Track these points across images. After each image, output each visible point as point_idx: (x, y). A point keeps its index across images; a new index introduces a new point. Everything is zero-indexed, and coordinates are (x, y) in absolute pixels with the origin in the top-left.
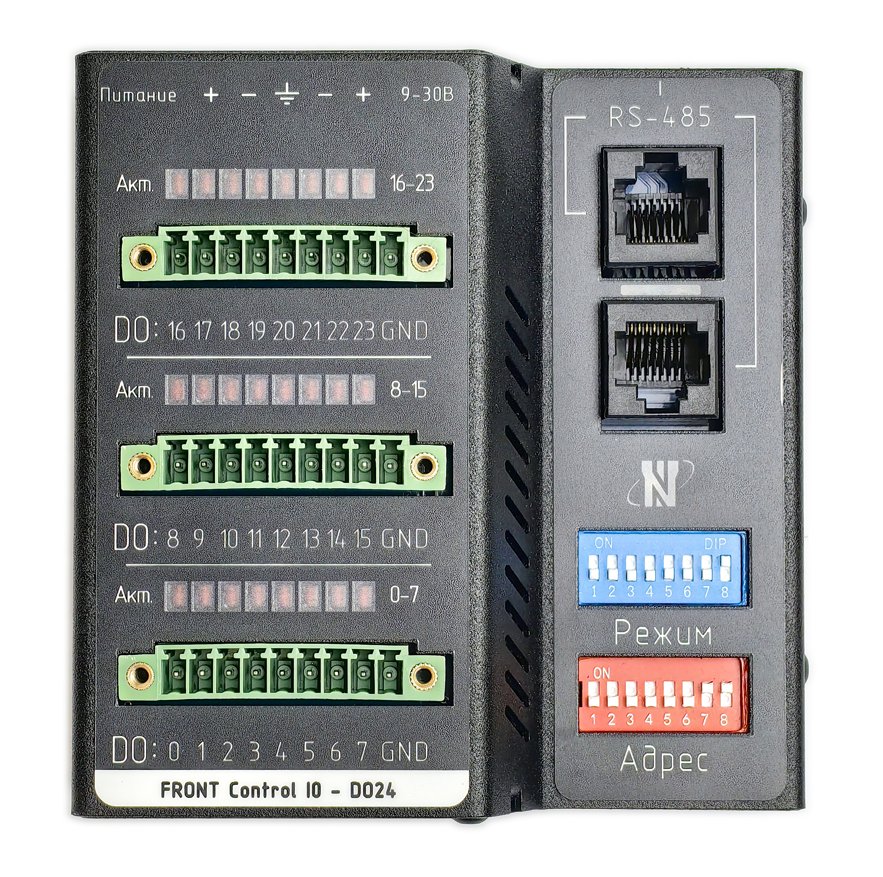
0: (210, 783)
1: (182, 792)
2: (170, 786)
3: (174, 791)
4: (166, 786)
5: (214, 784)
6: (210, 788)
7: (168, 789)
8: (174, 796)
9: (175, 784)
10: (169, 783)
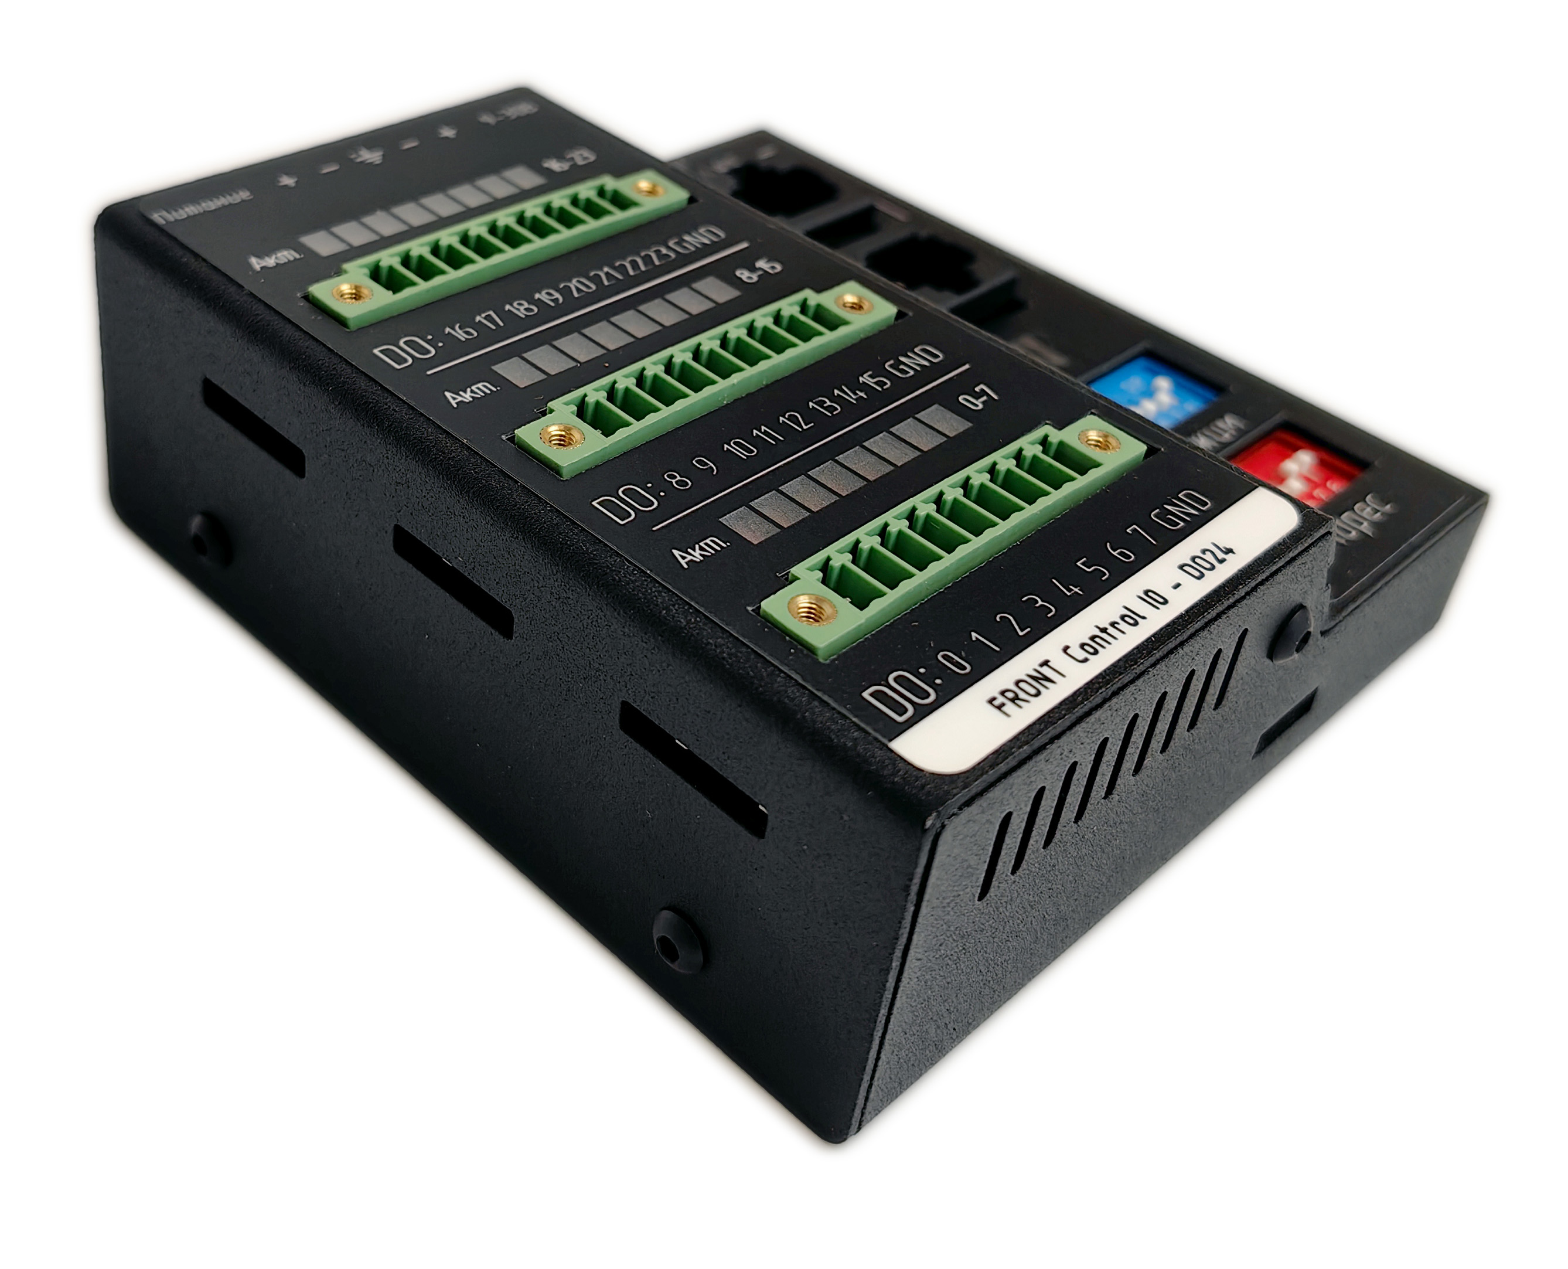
0: (1042, 665)
1: (1022, 695)
2: (1001, 699)
3: (1013, 700)
4: (996, 703)
5: (1045, 663)
6: (1045, 670)
7: (1003, 705)
8: (1020, 707)
9: (1003, 693)
10: (994, 699)
